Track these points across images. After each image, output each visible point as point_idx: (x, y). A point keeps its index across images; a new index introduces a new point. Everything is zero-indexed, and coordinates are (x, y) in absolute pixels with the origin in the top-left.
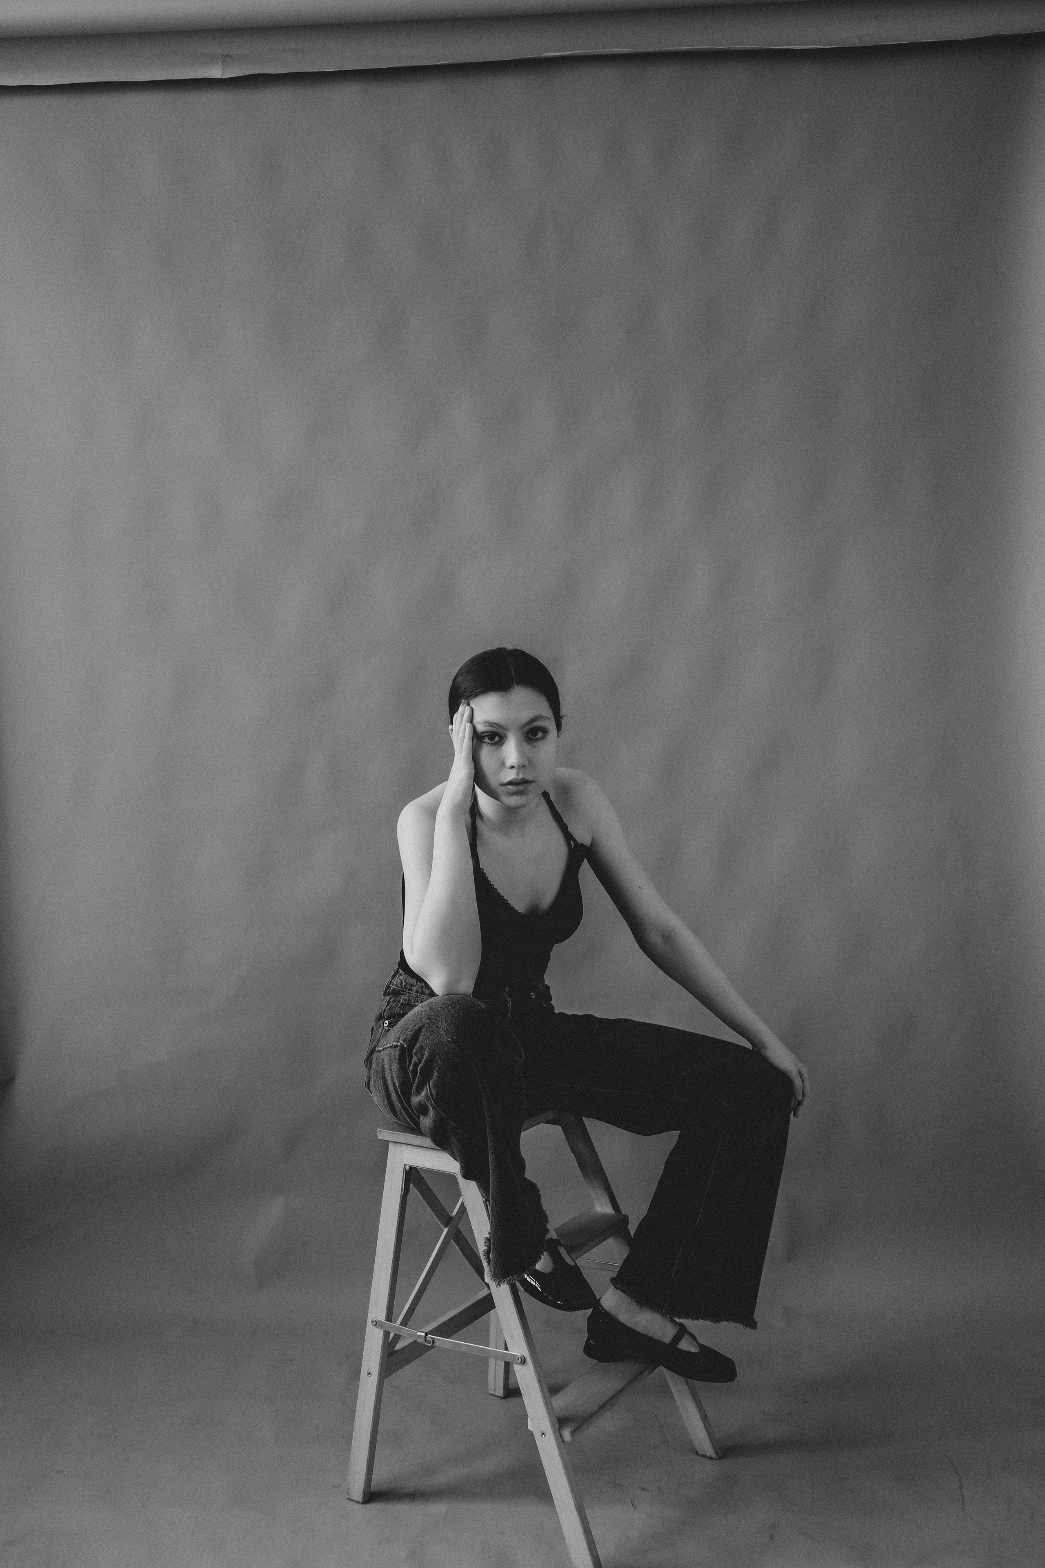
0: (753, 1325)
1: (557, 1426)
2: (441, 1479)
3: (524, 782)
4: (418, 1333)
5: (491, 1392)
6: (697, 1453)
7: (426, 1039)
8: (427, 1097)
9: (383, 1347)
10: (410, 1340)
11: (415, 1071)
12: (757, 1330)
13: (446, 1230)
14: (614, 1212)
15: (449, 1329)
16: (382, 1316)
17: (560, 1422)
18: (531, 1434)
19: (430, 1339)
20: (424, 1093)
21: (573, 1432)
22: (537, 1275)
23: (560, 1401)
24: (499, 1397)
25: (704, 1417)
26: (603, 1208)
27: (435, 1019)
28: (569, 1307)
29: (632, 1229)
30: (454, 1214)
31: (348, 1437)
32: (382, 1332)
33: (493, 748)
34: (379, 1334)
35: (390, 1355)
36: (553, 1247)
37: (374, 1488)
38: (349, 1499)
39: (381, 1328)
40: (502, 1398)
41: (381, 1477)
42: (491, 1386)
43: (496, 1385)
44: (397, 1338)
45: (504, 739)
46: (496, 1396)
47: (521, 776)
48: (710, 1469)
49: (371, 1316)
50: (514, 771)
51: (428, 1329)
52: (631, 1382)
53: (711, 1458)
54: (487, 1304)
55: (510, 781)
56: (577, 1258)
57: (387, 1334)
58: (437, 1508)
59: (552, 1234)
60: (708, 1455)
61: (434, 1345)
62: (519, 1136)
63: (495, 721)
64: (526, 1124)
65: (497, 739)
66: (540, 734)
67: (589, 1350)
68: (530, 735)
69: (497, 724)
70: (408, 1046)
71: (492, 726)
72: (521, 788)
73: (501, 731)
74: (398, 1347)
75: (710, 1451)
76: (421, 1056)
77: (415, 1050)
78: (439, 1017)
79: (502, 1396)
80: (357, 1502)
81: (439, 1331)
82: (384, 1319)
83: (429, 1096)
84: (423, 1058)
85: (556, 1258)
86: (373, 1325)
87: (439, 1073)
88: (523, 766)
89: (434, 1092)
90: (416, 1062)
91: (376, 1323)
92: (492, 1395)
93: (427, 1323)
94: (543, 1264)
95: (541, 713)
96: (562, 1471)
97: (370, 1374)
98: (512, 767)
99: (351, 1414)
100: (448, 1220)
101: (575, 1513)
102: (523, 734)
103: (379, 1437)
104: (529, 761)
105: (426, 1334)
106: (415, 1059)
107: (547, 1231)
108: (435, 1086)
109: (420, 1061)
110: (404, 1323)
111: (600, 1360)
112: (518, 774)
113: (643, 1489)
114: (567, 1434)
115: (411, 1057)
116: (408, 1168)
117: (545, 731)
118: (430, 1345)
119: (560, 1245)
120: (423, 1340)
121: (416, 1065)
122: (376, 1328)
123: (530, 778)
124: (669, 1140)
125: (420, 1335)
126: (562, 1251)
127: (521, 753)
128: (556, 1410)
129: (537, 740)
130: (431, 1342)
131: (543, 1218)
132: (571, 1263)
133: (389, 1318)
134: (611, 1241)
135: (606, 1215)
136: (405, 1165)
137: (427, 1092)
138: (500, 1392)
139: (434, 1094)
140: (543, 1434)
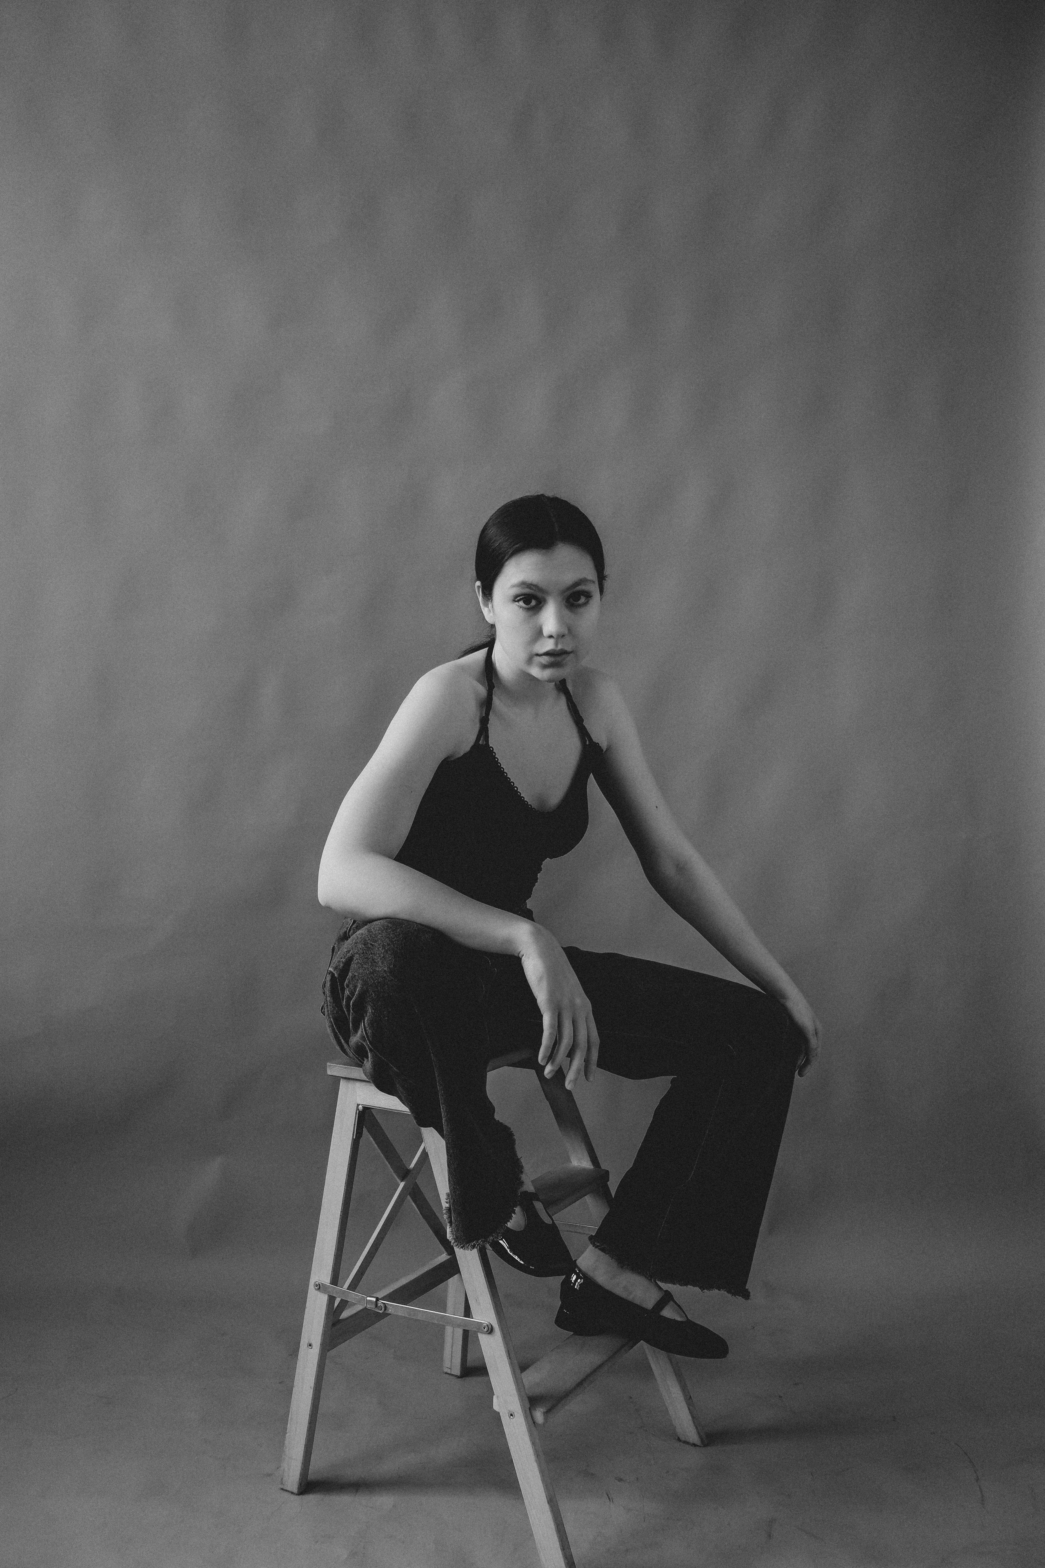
0: (746, 1295)
1: (528, 1406)
2: (388, 1467)
3: (563, 653)
4: (368, 1298)
5: (446, 1370)
6: (679, 1440)
7: (359, 968)
8: (363, 1038)
9: (328, 1314)
10: (360, 1307)
11: (348, 1005)
12: (749, 1301)
13: (402, 1184)
14: (592, 1167)
15: (405, 1295)
16: (326, 1279)
17: (532, 1401)
18: (497, 1416)
19: (382, 1305)
20: (359, 1032)
21: (547, 1413)
22: (509, 1235)
23: (531, 1377)
24: (456, 1376)
25: (689, 1400)
26: (580, 1162)
27: (371, 944)
28: (541, 1272)
29: (613, 1185)
30: (412, 1166)
31: (283, 1420)
32: (326, 1297)
33: (531, 613)
34: (323, 1299)
35: (334, 1325)
36: (526, 1202)
37: (311, 1477)
38: (282, 1489)
39: (325, 1292)
40: (458, 1377)
41: (320, 1465)
42: (447, 1364)
43: (452, 1359)
44: (344, 1304)
45: (543, 603)
46: (452, 1375)
47: (560, 647)
48: (694, 1458)
49: (314, 1279)
50: (552, 641)
51: (380, 1295)
52: (610, 1358)
53: (695, 1445)
54: (451, 1268)
55: (547, 652)
56: (553, 1215)
57: (331, 1299)
58: (385, 1501)
59: (529, 1187)
60: (691, 1441)
61: (386, 1312)
62: (484, 1078)
63: (535, 583)
64: (491, 1064)
65: (533, 603)
66: (583, 600)
67: (561, 1321)
68: (571, 600)
69: (536, 586)
70: (339, 975)
71: (530, 588)
72: (559, 659)
73: (539, 595)
74: (345, 1314)
75: (693, 1436)
76: (353, 988)
77: (347, 981)
78: (375, 941)
79: (459, 1374)
80: (292, 1493)
81: (391, 1297)
82: (329, 1282)
83: (364, 1037)
84: (355, 991)
85: (531, 1214)
86: (316, 1289)
87: (374, 1009)
88: (563, 636)
89: (369, 1031)
90: (348, 995)
91: (319, 1287)
92: (448, 1374)
93: (379, 1289)
94: (516, 1221)
95: (586, 577)
96: (532, 1458)
97: (310, 1345)
98: (551, 637)
99: (288, 1392)
100: (404, 1173)
101: (547, 1507)
102: (563, 599)
103: (319, 1420)
104: (569, 630)
105: (377, 1299)
106: (347, 992)
107: (522, 1183)
108: (371, 1024)
109: (353, 994)
110: (353, 1286)
111: (577, 1333)
112: (556, 644)
113: (620, 1480)
114: (539, 1416)
115: (343, 990)
116: (362, 1109)
117: (588, 595)
118: (380, 1312)
119: (538, 1200)
120: (373, 1306)
121: (349, 999)
122: (319, 1292)
123: (568, 649)
124: (660, 1086)
125: (370, 1300)
126: (538, 1206)
127: (561, 619)
128: (526, 1387)
129: (580, 606)
130: (383, 1309)
131: (516, 1167)
132: (547, 1220)
133: (335, 1280)
134: (588, 1199)
135: (584, 1169)
136: (358, 1105)
137: (362, 1032)
138: (457, 1371)
139: (369, 1034)
140: (512, 1415)
